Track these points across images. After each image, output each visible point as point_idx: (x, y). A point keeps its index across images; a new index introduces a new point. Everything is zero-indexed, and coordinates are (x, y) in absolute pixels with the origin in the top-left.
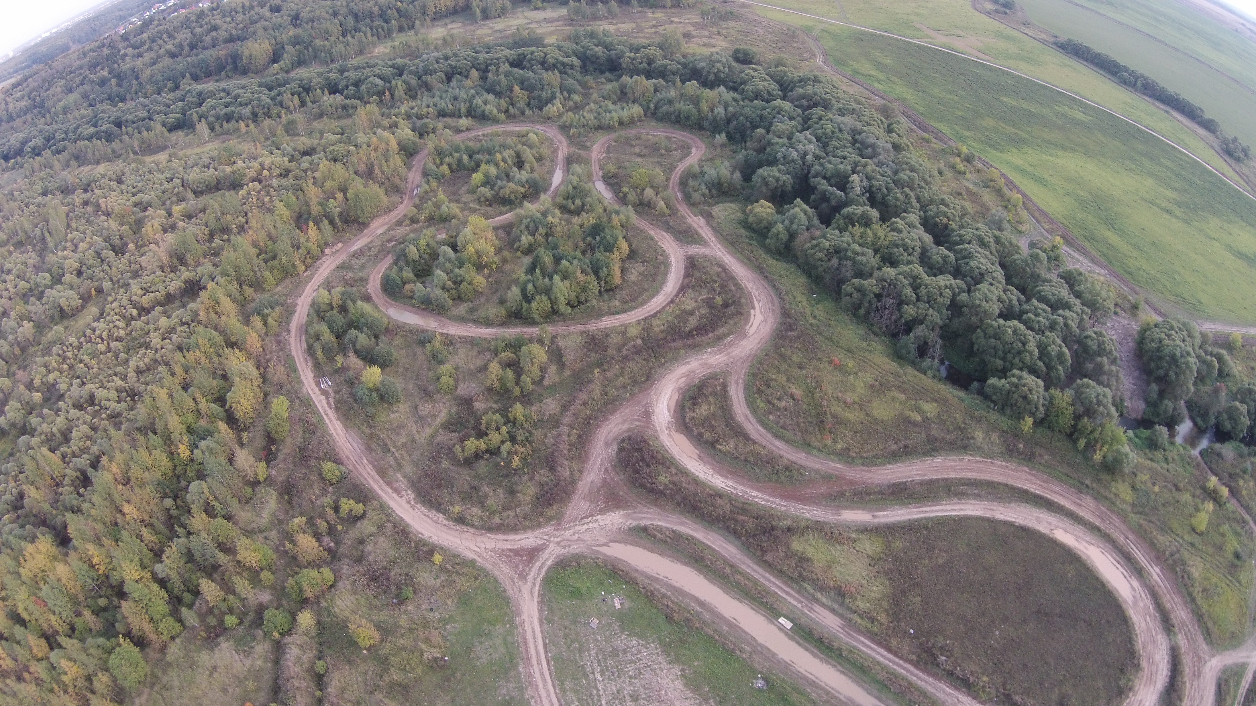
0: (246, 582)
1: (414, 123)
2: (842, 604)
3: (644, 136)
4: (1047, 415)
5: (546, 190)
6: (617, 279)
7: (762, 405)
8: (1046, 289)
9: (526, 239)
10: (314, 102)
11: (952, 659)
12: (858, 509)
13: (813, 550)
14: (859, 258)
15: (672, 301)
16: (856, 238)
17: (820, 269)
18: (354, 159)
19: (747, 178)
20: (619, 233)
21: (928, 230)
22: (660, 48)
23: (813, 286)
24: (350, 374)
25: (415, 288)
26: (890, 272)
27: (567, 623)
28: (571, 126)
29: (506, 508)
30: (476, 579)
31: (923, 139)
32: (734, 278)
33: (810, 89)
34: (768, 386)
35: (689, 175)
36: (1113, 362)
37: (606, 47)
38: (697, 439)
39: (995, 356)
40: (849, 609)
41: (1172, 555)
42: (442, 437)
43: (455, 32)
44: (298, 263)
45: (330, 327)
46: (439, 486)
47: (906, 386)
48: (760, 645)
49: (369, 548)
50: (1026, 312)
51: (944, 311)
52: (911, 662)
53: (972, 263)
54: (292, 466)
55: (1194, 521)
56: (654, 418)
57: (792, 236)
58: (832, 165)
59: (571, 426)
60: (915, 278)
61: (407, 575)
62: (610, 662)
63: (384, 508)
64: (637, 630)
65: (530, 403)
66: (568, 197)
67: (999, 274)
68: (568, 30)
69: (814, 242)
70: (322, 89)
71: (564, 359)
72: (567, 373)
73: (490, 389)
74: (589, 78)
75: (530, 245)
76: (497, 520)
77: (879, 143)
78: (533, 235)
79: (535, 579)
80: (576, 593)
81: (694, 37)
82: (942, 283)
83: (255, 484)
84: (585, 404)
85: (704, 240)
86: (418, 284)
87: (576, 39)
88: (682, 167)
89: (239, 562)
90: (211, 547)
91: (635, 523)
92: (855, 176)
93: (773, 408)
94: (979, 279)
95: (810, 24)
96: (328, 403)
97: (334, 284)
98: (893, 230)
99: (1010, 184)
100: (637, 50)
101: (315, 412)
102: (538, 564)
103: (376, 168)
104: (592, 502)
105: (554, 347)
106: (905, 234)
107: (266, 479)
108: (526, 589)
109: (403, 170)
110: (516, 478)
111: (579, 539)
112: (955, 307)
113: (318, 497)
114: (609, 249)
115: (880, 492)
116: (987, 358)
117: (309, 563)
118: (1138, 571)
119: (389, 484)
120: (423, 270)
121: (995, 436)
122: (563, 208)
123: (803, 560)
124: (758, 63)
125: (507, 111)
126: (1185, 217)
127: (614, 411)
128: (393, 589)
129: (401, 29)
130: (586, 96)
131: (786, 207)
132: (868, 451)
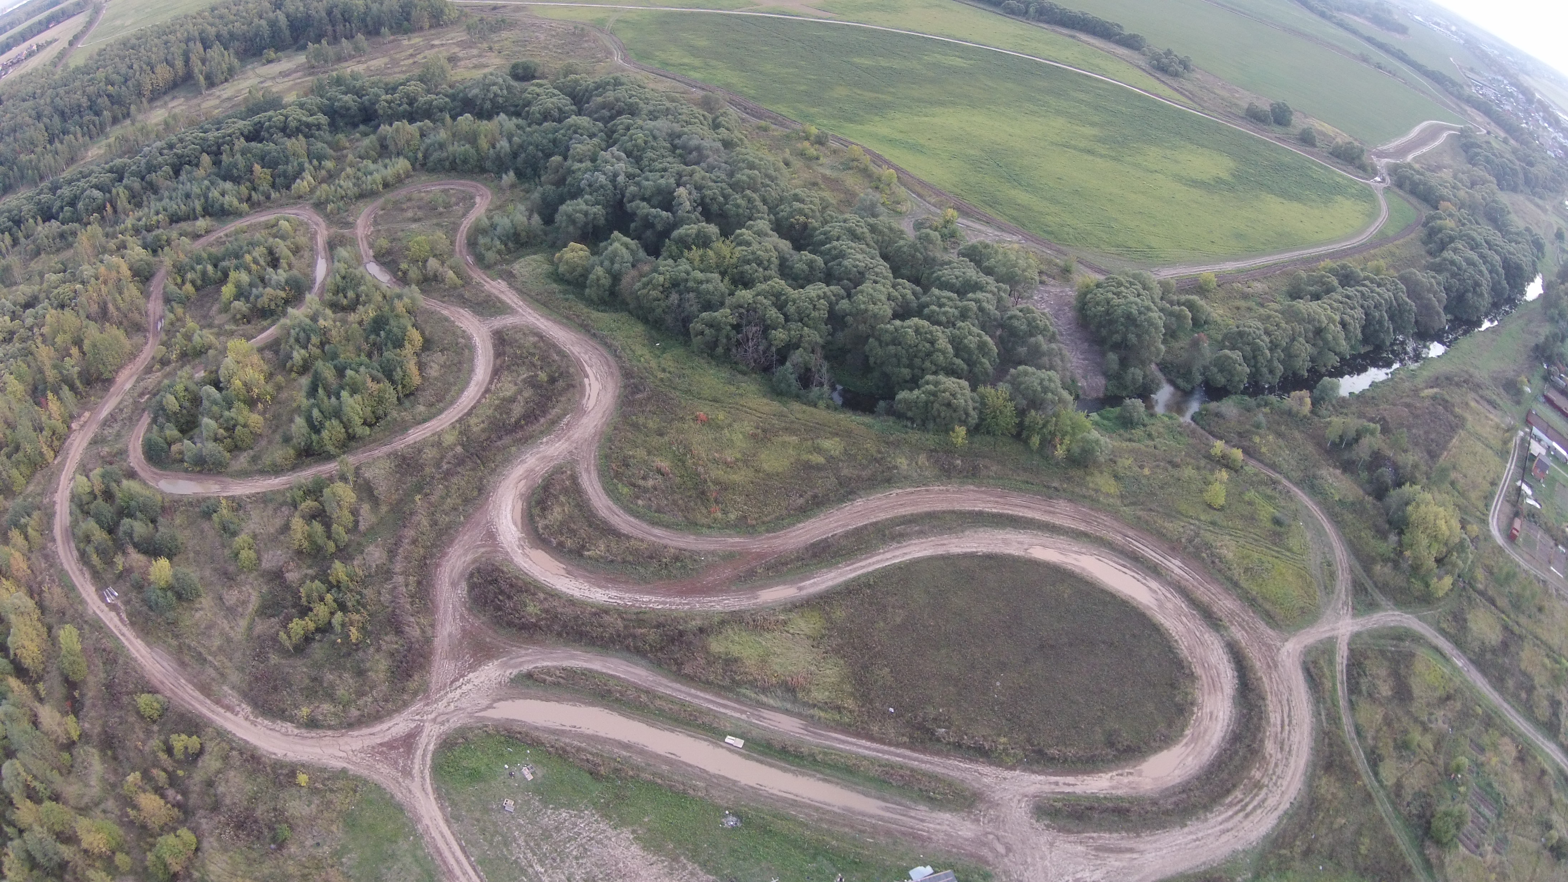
0: (103, 874)
1: (144, 238)
2: (795, 701)
3: (415, 195)
4: (982, 419)
5: (310, 289)
6: (416, 379)
7: (626, 490)
8: (946, 273)
9: (298, 355)
10: (27, 237)
11: (953, 728)
12: (778, 584)
13: (738, 647)
14: (704, 286)
15: (487, 391)
16: (696, 263)
17: (659, 311)
18: (83, 299)
19: (548, 220)
20: (407, 322)
21: (782, 236)
22: (421, 81)
23: (653, 333)
24: (136, 575)
25: (183, 448)
26: (745, 295)
27: (477, 815)
28: (327, 201)
29: (361, 694)
30: (355, 791)
31: (759, 128)
32: (555, 346)
33: (610, 95)
34: (627, 466)
35: (477, 231)
36: (1052, 339)
37: (357, 94)
38: (558, 551)
39: (898, 366)
40: (805, 704)
41: (1190, 541)
42: (261, 627)
43: (177, 110)
44: (45, 449)
45: (99, 522)
46: (275, 688)
47: (796, 426)
48: (714, 776)
49: (221, 789)
50: (927, 305)
51: (823, 326)
52: (903, 745)
53: (846, 262)
54: (103, 712)
55: (1207, 497)
56: (501, 538)
57: (616, 278)
58: (651, 182)
59: (405, 573)
60: (777, 295)
61: (275, 809)
62: (545, 848)
63: (222, 734)
64: (563, 800)
65: (351, 558)
66: (337, 291)
67: (883, 268)
68: (310, 81)
69: (644, 279)
70: (34, 217)
71: (376, 493)
72: (384, 509)
73: (299, 552)
74: (341, 136)
75: (305, 360)
76: (354, 712)
77: (705, 143)
78: (305, 347)
79: (422, 772)
80: (475, 776)
81: (460, 60)
82: (813, 294)
83: (70, 746)
84: (414, 542)
85: (510, 307)
86: (186, 441)
87: (319, 90)
88: (466, 224)
89: (86, 851)
90: (50, 839)
91: (515, 672)
92: (682, 189)
93: (640, 491)
94: (858, 279)
95: (601, 15)
96: (121, 620)
97: (90, 466)
98: (740, 244)
99: (878, 159)
100: (394, 89)
101: (110, 635)
102: (419, 752)
103: (111, 306)
104: (457, 659)
105: (360, 481)
106: (755, 246)
107: (80, 736)
108: (415, 787)
109: (141, 301)
110: (361, 653)
111: (457, 709)
112: (835, 319)
113: (144, 743)
114: (399, 344)
115: (798, 559)
116: (888, 369)
117: (162, 829)
118: (1154, 571)
119: (218, 702)
120: (188, 422)
121: (922, 459)
122: (335, 306)
123: (730, 662)
124: (543, 76)
125: (249, 199)
126: (1114, 154)
127: (451, 542)
128: (266, 831)
129: (115, 121)
130: (339, 159)
131: (602, 244)
132: (769, 514)
